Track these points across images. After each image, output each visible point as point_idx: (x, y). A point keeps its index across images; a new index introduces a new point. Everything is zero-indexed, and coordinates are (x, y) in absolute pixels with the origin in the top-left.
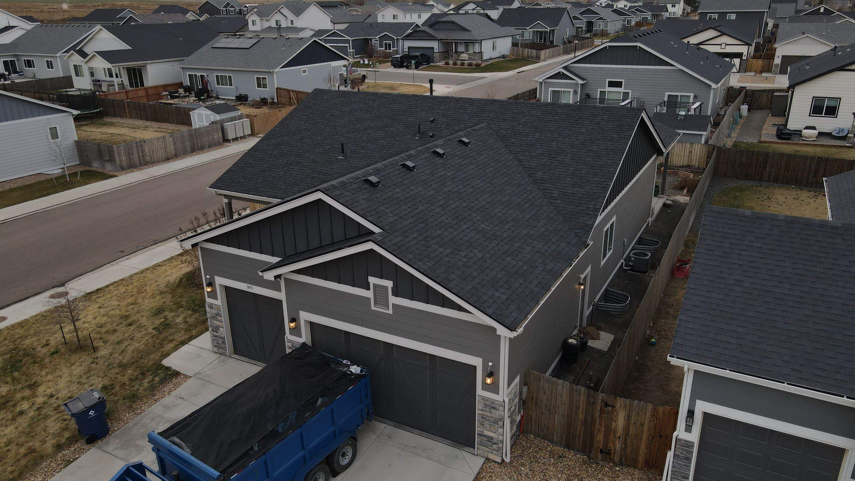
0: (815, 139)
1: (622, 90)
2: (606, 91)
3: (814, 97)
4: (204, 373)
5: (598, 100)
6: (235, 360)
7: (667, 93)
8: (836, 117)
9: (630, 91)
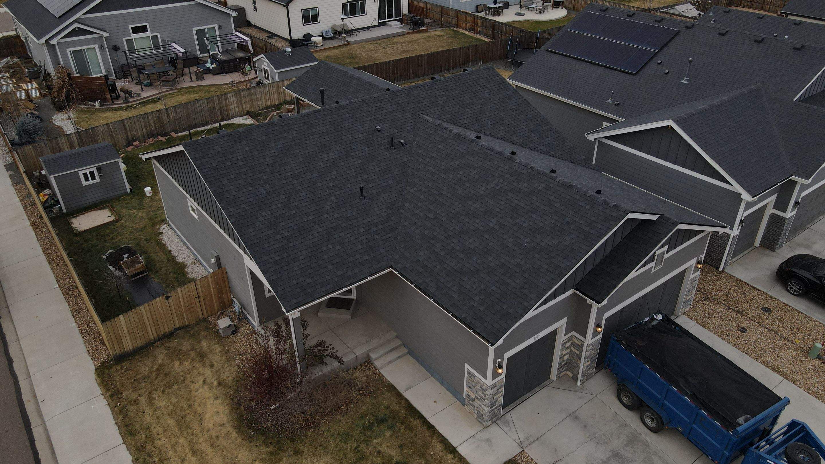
0: (322, 44)
1: (148, 34)
2: (132, 39)
3: (302, 10)
4: (522, 440)
5: (127, 49)
6: (509, 414)
7: (194, 29)
8: (319, 23)
9: (158, 34)
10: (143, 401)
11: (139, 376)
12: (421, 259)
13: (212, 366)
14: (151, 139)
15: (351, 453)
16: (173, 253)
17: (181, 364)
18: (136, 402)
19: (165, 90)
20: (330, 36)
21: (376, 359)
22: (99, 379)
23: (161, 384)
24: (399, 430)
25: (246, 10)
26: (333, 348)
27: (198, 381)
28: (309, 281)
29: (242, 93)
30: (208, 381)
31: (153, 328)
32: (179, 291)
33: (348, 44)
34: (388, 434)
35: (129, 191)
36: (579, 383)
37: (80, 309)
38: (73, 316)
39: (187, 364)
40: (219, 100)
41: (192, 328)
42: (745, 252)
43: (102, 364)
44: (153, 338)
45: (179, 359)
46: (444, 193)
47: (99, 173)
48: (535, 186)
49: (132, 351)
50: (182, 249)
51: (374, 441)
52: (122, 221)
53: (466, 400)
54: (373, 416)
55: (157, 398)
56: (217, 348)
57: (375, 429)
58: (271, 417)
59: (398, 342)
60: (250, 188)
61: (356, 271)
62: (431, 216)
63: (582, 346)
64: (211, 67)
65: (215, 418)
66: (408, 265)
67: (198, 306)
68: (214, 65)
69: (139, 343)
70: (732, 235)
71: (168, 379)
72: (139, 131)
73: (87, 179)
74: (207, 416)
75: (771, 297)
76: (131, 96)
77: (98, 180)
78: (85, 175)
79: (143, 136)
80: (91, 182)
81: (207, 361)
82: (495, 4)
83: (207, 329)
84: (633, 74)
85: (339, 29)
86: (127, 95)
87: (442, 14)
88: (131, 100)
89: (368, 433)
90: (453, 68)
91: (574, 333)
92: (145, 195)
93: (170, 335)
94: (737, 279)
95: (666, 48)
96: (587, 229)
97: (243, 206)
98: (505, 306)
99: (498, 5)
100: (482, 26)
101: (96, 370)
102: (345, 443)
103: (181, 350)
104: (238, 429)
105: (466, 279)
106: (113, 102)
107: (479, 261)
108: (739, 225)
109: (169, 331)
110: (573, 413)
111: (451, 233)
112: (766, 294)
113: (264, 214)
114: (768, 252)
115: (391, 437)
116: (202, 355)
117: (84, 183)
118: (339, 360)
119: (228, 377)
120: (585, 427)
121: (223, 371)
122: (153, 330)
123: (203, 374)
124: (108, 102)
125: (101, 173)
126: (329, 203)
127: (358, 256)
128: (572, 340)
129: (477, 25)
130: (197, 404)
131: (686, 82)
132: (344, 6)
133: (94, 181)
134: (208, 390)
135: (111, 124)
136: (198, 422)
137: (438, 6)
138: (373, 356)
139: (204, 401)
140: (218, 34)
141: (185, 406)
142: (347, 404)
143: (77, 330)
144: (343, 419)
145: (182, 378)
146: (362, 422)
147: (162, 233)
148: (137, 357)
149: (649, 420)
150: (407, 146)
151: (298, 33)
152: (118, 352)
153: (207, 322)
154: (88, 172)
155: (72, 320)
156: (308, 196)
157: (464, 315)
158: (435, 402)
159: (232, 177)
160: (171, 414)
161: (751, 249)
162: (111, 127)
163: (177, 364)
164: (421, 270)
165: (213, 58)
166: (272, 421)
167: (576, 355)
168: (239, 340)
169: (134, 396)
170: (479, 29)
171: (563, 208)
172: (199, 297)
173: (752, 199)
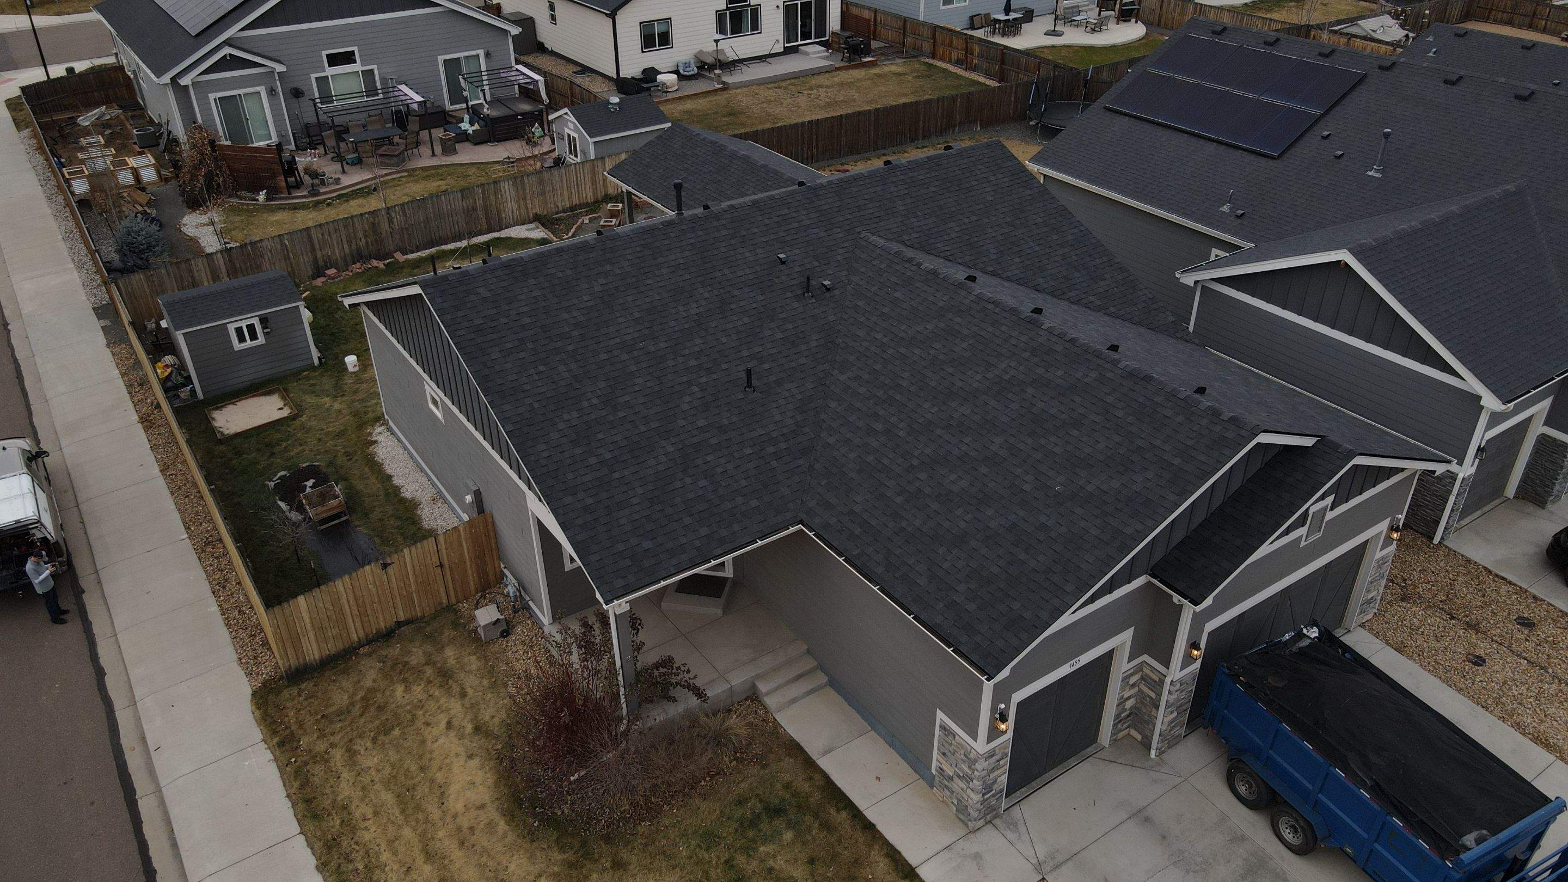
1: (357, 67)
2: (327, 77)
3: (641, 23)
4: (1041, 857)
5: (317, 96)
6: (1017, 807)
7: (441, 58)
8: (672, 47)
9: (375, 67)
10: (338, 756)
11: (330, 710)
12: (857, 509)
13: (463, 695)
14: (358, 265)
15: (719, 871)
16: (396, 481)
17: (407, 689)
18: (324, 758)
19: (385, 172)
20: (693, 73)
21: (767, 694)
22: (258, 713)
23: (370, 726)
24: (809, 829)
25: (536, 21)
26: (688, 671)
27: (437, 724)
28: (647, 544)
29: (526, 181)
30: (456, 722)
31: (357, 620)
32: (406, 555)
33: (726, 87)
34: (788, 836)
35: (316, 362)
36: (1153, 753)
37: (226, 580)
38: (213, 593)
39: (418, 690)
40: (483, 193)
41: (428, 623)
42: (1486, 509)
43: (265, 684)
44: (356, 639)
45: (405, 680)
46: (905, 384)
47: (264, 328)
48: (1079, 375)
49: (318, 662)
50: (412, 473)
51: (762, 848)
52: (304, 418)
53: (937, 779)
54: (761, 801)
55: (362, 752)
56: (473, 662)
57: (764, 826)
58: (570, 795)
59: (810, 663)
60: (541, 368)
61: (736, 527)
62: (879, 427)
63: (1162, 682)
64: (471, 130)
65: (468, 794)
66: (833, 521)
67: (440, 582)
68: (476, 127)
69: (332, 648)
70: (1461, 476)
71: (384, 718)
72: (336, 248)
73: (242, 339)
74: (453, 789)
75: (1535, 598)
76: (323, 183)
77: (261, 340)
78: (239, 331)
79: (344, 259)
80: (249, 343)
81: (454, 686)
82: (1007, 14)
83: (455, 625)
84: (1273, 158)
85: (710, 60)
86: (316, 181)
87: (904, 31)
88: (322, 191)
89: (751, 834)
90: (924, 137)
91: (1145, 658)
92: (346, 369)
93: (387, 636)
94: (1469, 561)
95: (1338, 108)
96: (1177, 461)
97: (528, 401)
98: (1016, 606)
99: (1013, 16)
100: (981, 55)
101: (254, 694)
102: (707, 850)
103: (407, 663)
104: (509, 816)
105: (941, 550)
106: (290, 193)
107: (968, 517)
108: (1476, 457)
109: (386, 627)
110: (1140, 811)
111: (915, 462)
112: (1526, 591)
113: (566, 417)
114: (1531, 508)
115: (793, 842)
116: (445, 675)
117: (237, 346)
118: (699, 693)
119: (493, 717)
120: (1164, 837)
121: (483, 706)
122: (358, 624)
123: (448, 710)
124: (282, 193)
125: (267, 328)
126: (688, 399)
127: (739, 500)
128: (1141, 670)
129: (972, 54)
130: (435, 765)
131: (1377, 175)
132: (720, 16)
133: (255, 343)
134: (456, 741)
135: (286, 237)
136: (436, 800)
137: (897, 17)
138: (763, 687)
139: (448, 761)
140: (483, 68)
141: (414, 768)
142: (712, 777)
143: (219, 620)
144: (704, 806)
145: (409, 716)
146: (738, 813)
147: (376, 442)
148: (327, 674)
149: (1288, 831)
150: (837, 292)
151: (632, 67)
152: (294, 663)
153: (456, 611)
154: (243, 325)
155: (213, 600)
156: (649, 384)
157: (938, 620)
158: (878, 779)
159: (508, 346)
160: (388, 783)
161: (1498, 501)
162: (287, 242)
163: (399, 689)
164: (858, 531)
165: (475, 113)
166: (573, 803)
167: (1148, 699)
168: (514, 649)
169: (321, 746)
170: (975, 61)
171: (1130, 419)
172: (441, 566)
173: (1503, 407)
